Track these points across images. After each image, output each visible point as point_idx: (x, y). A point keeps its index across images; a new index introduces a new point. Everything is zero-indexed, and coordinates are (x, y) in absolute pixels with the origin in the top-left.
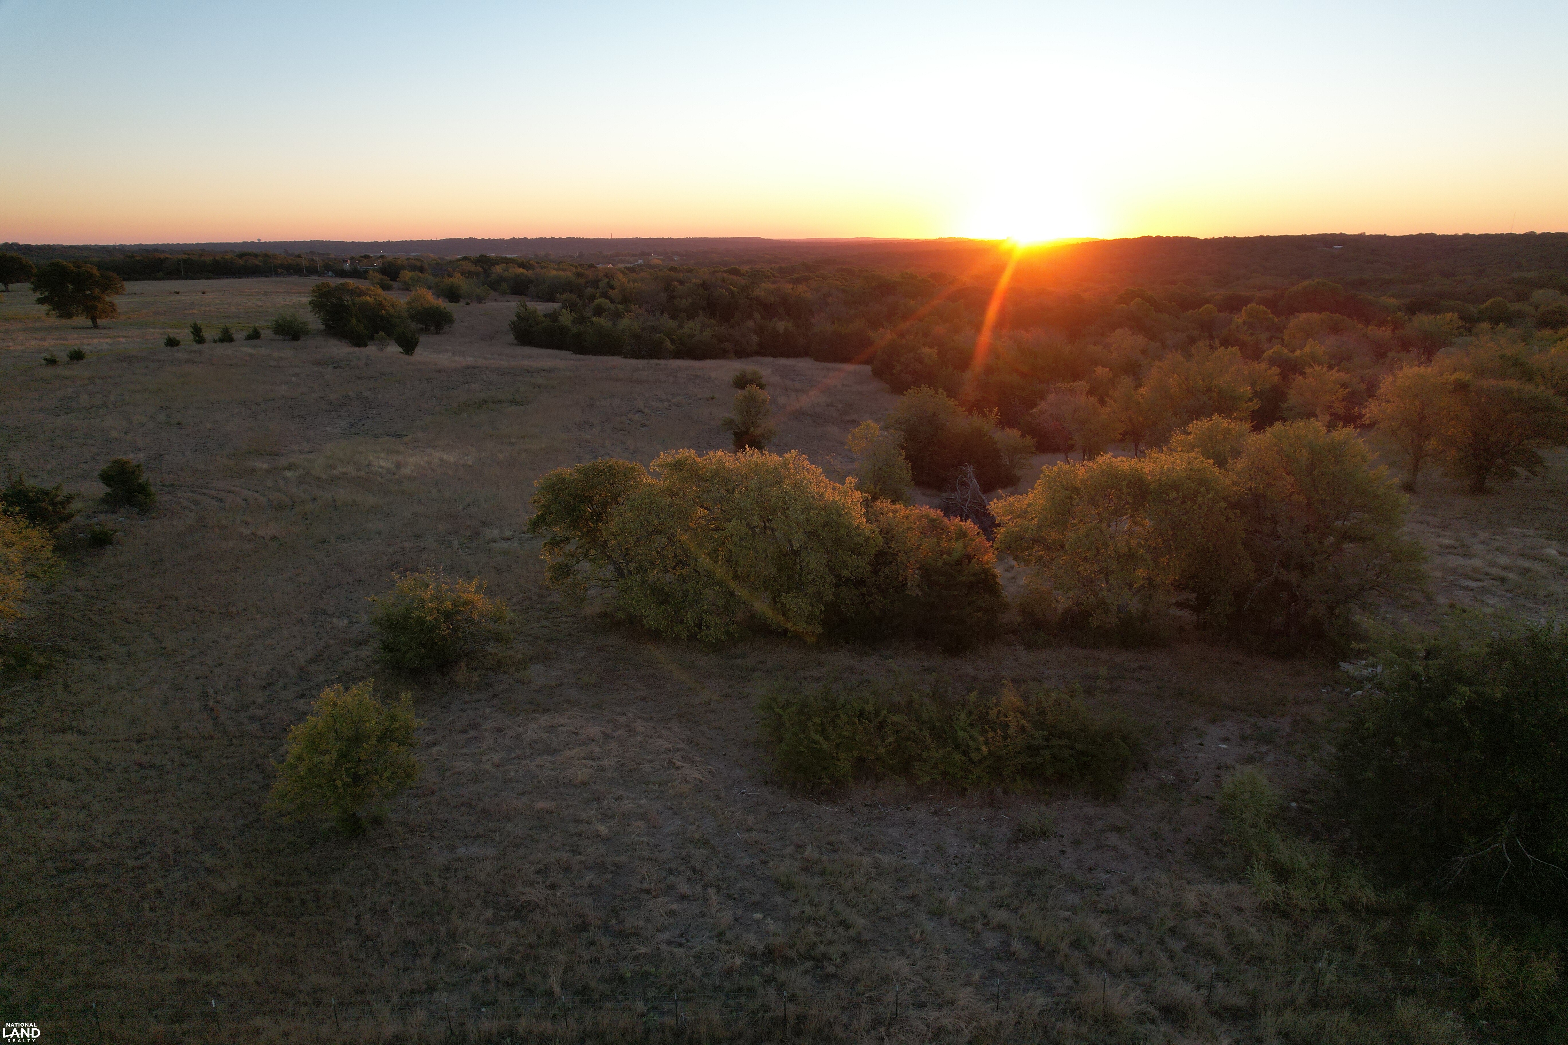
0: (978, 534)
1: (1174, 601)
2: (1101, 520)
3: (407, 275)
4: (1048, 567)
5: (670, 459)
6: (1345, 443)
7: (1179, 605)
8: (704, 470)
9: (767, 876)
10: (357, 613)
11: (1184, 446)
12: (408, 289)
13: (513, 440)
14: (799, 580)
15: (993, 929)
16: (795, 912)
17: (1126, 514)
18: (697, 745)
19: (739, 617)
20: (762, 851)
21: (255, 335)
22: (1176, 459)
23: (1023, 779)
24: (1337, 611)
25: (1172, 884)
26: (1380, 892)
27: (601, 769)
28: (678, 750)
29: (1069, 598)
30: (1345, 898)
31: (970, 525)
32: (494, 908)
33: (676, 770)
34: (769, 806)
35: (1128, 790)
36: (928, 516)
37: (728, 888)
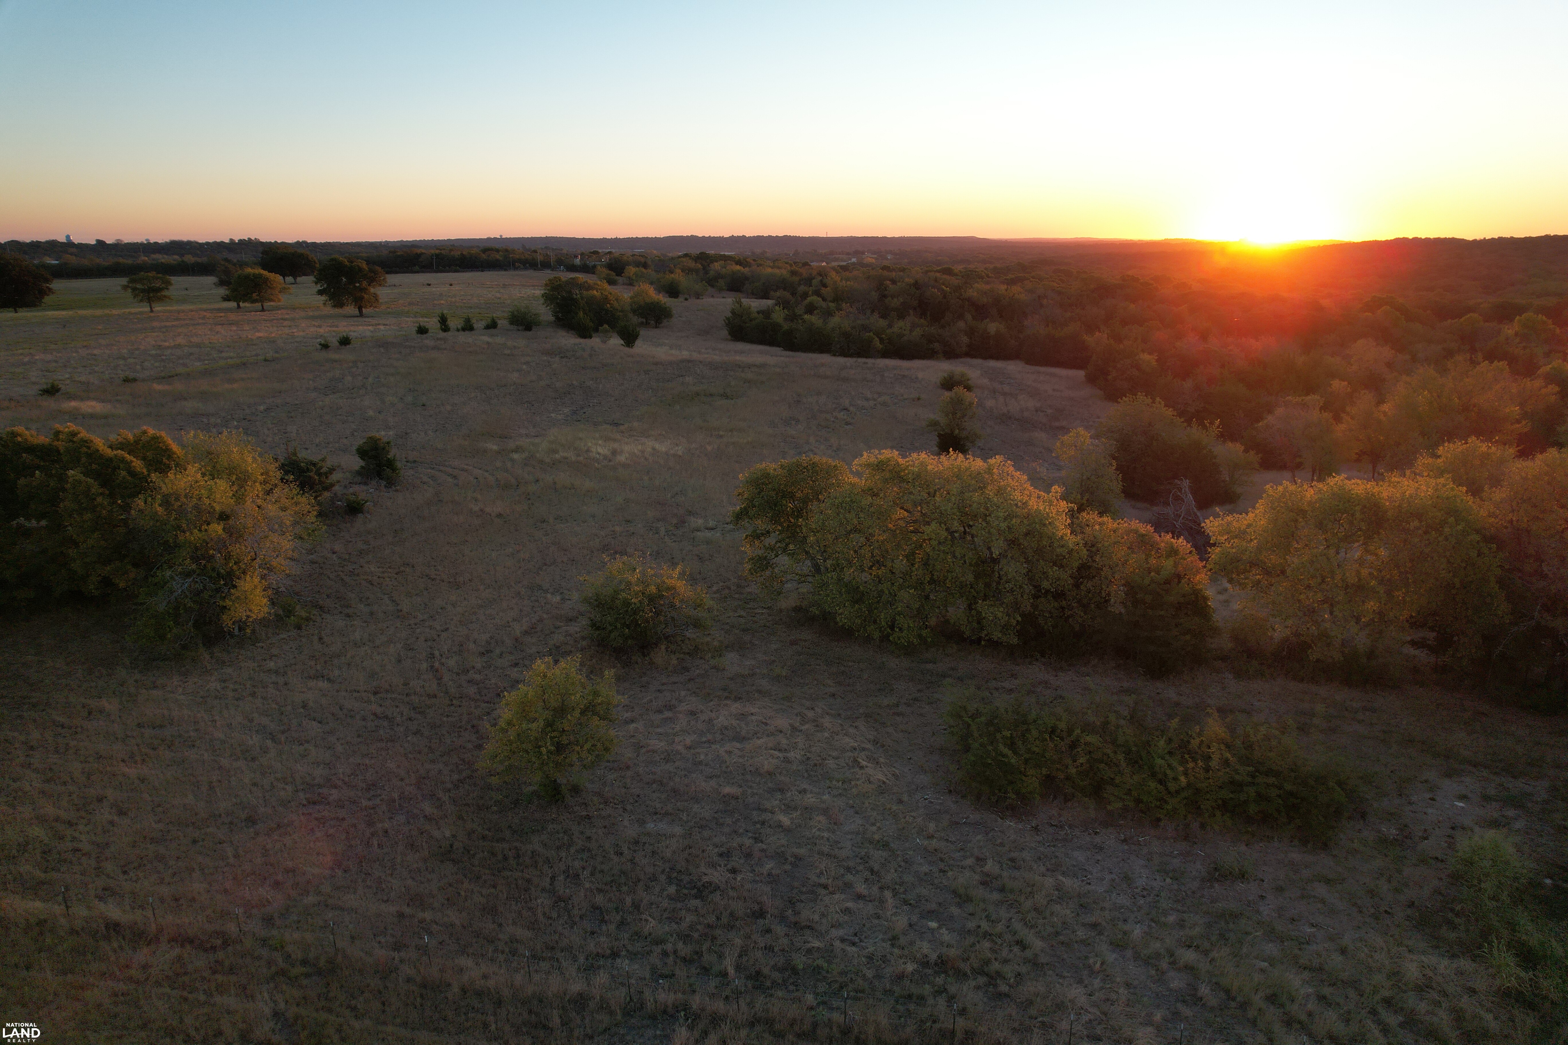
0: (1191, 552)
1: (1409, 638)
2: (1328, 547)
3: (631, 270)
4: (1266, 593)
5: (873, 460)
7: (1413, 643)
8: (906, 471)
9: (944, 886)
10: (569, 590)
11: (1431, 471)
12: (631, 284)
13: (721, 433)
14: (997, 588)
15: (1179, 970)
16: (971, 925)
17: (1358, 541)
18: (883, 746)
19: (933, 621)
20: (942, 860)
21: (492, 325)
22: (1420, 485)
23: (1223, 815)
27: (787, 760)
28: (864, 749)
29: (1286, 627)
31: (1182, 544)
32: (677, 885)
33: (861, 769)
34: (952, 815)
35: (1341, 840)
36: (1137, 531)
37: (905, 892)
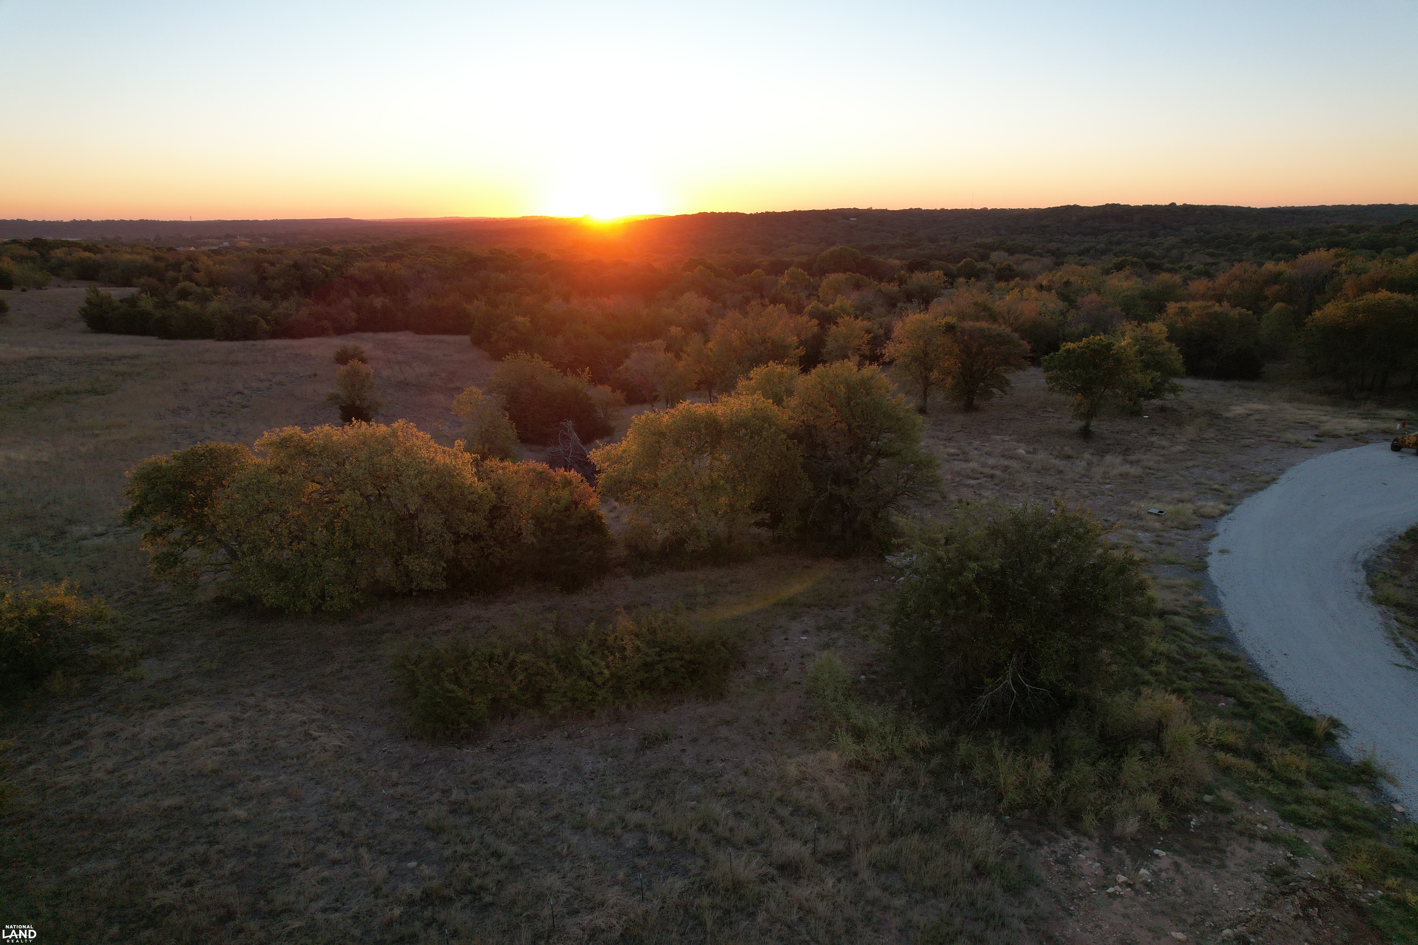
0: (582, 481)
1: (753, 521)
2: (686, 459)
4: (646, 504)
5: (274, 438)
6: (872, 378)
7: (758, 524)
8: (312, 445)
9: (417, 825)
11: (748, 390)
13: (96, 432)
14: (419, 541)
15: (631, 830)
16: (447, 852)
17: (706, 452)
18: (333, 712)
19: (363, 584)
20: (410, 802)
22: (742, 402)
23: (643, 693)
24: (879, 515)
25: (776, 761)
26: (931, 735)
28: (314, 721)
29: (666, 529)
30: (907, 745)
31: (573, 474)
33: (314, 741)
34: (412, 759)
35: (731, 687)
36: (535, 470)
37: (379, 844)
